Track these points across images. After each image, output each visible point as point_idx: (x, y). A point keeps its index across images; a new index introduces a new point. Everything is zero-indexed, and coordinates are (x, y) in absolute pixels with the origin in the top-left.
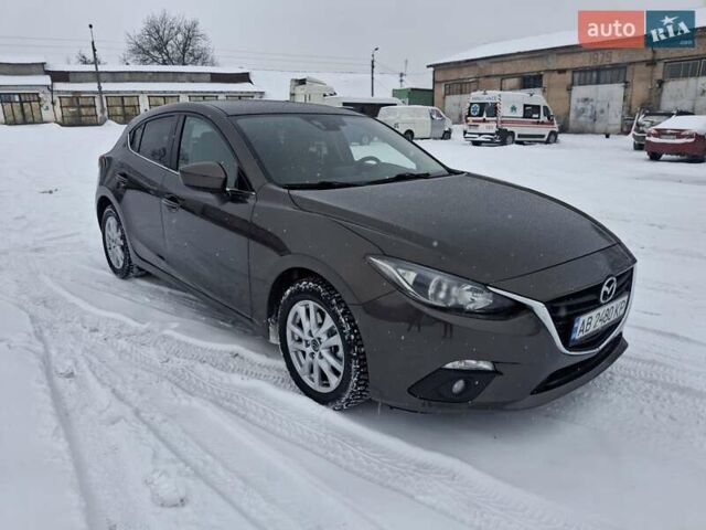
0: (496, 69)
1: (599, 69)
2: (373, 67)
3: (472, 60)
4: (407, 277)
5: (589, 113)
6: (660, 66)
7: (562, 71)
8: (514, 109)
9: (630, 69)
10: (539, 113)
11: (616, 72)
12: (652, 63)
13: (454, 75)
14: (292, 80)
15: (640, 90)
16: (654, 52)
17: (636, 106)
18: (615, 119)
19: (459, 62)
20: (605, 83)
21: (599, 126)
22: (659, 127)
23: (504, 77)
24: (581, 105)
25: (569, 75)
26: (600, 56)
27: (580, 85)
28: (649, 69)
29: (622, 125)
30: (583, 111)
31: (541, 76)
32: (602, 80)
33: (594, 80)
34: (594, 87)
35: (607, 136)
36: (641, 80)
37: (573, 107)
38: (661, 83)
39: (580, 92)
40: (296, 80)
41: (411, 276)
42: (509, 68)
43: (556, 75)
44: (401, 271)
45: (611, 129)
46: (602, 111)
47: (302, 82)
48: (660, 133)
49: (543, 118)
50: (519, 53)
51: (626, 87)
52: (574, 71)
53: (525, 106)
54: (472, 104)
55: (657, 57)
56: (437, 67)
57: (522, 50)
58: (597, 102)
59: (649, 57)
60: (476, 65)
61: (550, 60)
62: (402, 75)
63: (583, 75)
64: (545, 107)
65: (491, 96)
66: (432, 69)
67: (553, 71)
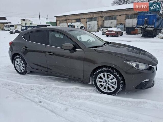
0: (70, 18)
1: (92, 18)
2: (40, 16)
3: (65, 16)
4: (134, 65)
5: (91, 28)
6: (103, 17)
7: (84, 18)
8: (78, 27)
9: (98, 18)
10: (83, 28)
11: (95, 19)
12: (102, 17)
13: (61, 19)
14: (21, 20)
15: (100, 23)
16: (102, 15)
17: (100, 26)
18: (96, 29)
19: (62, 16)
20: (93, 21)
21: (93, 30)
22: (108, 30)
23: (72, 19)
24: (89, 26)
25: (86, 19)
26: (92, 15)
27: (88, 21)
28: (101, 18)
29: (97, 30)
30: (90, 27)
31: (80, 19)
32: (93, 20)
33: (91, 21)
34: (91, 22)
35: (95, 32)
36: (100, 20)
37: (87, 26)
38: (104, 21)
39: (88, 23)
40: (22, 20)
41: (135, 64)
42: (73, 17)
43: (83, 19)
44: (132, 63)
45: (95, 31)
46: (93, 27)
47: (24, 20)
48: (109, 31)
49: (84, 29)
50: (75, 14)
51: (97, 22)
52: (87, 18)
53: (80, 26)
54: (69, 26)
55: (103, 16)
56: (57, 17)
57: (76, 14)
58: (92, 25)
59: (101, 16)
60: (66, 17)
61: (82, 16)
62: (47, 19)
63: (89, 19)
64: (84, 26)
65: (73, 24)
66: (55, 17)
67: (83, 18)
